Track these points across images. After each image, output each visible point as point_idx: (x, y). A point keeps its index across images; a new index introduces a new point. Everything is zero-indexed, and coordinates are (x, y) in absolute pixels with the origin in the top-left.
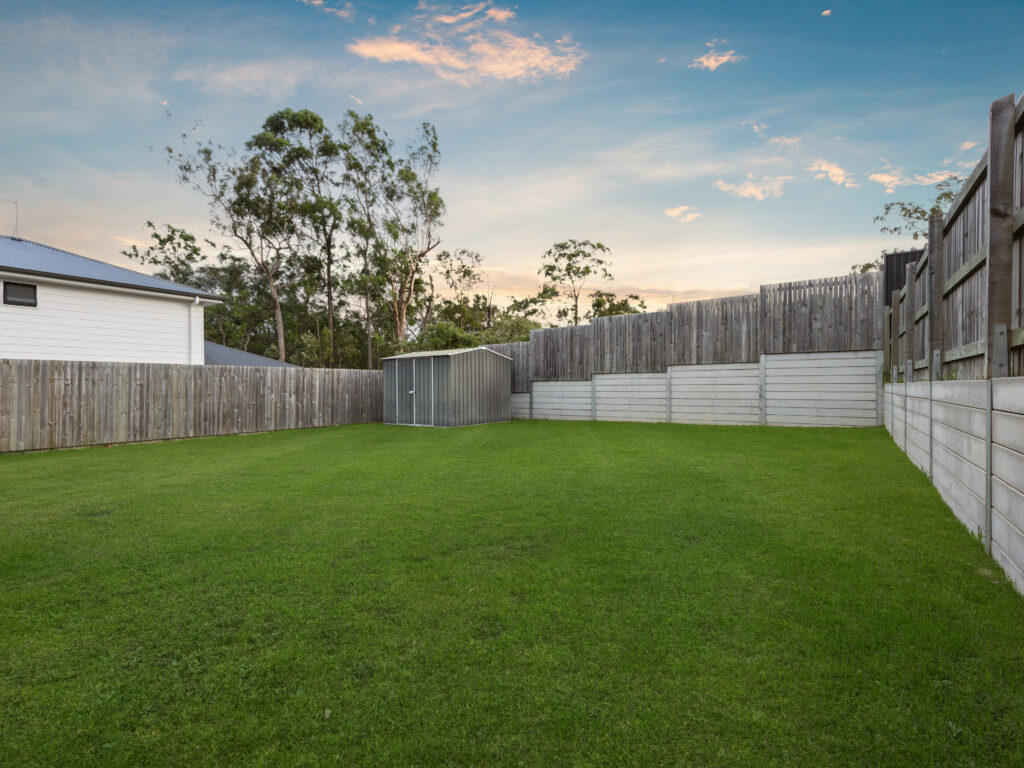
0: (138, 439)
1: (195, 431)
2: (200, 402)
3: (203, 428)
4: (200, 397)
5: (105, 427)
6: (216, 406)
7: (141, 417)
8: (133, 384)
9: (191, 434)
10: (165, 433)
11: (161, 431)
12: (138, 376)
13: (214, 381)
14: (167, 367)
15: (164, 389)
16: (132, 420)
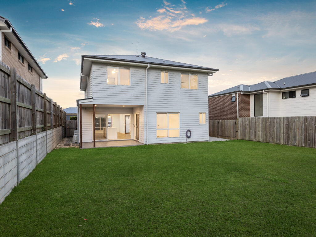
0: (286, 144)
1: (305, 144)
2: (307, 132)
3: (308, 144)
4: (307, 130)
5: (278, 138)
6: (313, 135)
7: (287, 136)
8: (285, 124)
9: (303, 145)
10: (294, 143)
11: (293, 142)
12: (286, 122)
13: (313, 123)
14: (295, 118)
15: (293, 126)
16: (284, 137)
